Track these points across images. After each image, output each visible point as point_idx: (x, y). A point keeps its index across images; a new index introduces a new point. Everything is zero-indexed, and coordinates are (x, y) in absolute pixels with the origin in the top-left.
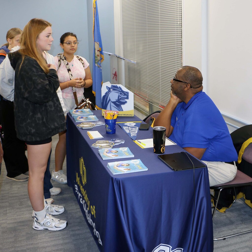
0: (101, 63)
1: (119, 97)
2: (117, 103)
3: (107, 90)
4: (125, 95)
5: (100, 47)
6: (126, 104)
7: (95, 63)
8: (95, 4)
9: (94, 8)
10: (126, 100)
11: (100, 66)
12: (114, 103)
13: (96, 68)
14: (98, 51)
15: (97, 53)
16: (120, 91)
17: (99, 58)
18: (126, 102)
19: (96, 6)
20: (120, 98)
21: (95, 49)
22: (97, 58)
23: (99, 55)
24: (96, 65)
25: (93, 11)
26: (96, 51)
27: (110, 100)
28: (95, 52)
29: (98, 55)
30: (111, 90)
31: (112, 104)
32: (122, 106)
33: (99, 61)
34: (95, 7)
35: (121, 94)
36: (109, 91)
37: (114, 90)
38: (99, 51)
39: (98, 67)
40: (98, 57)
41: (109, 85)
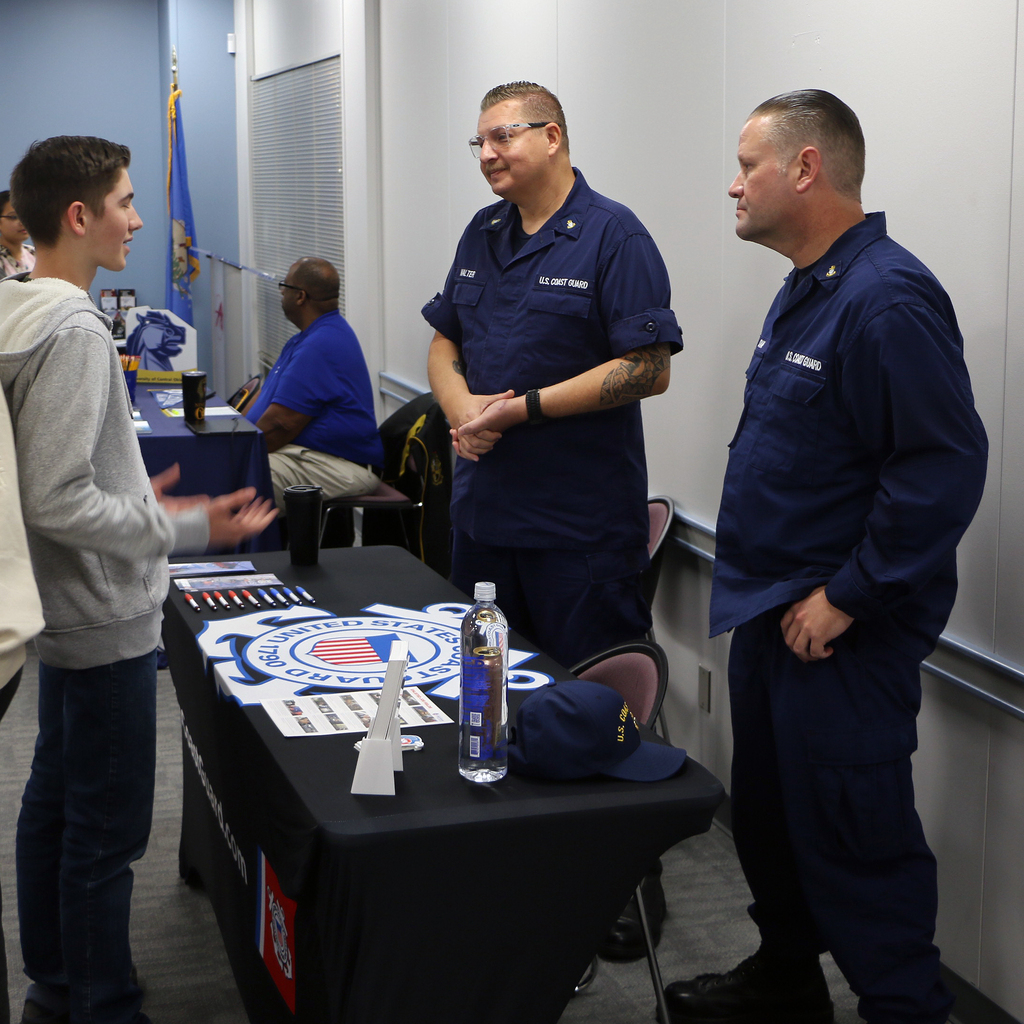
0: (189, 281)
1: (163, 339)
2: (160, 352)
3: (138, 323)
4: (177, 333)
5: (186, 235)
6: (180, 356)
7: (172, 281)
8: (173, 107)
9: (172, 121)
10: (180, 346)
11: (187, 291)
12: (153, 352)
13: (176, 296)
14: (181, 245)
15: (179, 252)
16: (166, 326)
17: (183, 267)
18: (179, 351)
19: (176, 114)
20: (166, 340)
21: (172, 241)
22: (178, 265)
23: (185, 258)
24: (175, 287)
25: (170, 130)
26: (176, 247)
27: (144, 345)
28: (172, 249)
29: (181, 259)
30: (147, 322)
31: (149, 355)
32: (172, 360)
33: (183, 275)
34: (174, 116)
35: (168, 331)
36: (143, 325)
37: (153, 322)
38: (182, 248)
39: (181, 292)
40: (181, 264)
41: (143, 311)
